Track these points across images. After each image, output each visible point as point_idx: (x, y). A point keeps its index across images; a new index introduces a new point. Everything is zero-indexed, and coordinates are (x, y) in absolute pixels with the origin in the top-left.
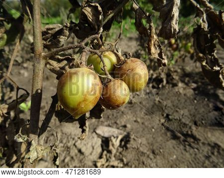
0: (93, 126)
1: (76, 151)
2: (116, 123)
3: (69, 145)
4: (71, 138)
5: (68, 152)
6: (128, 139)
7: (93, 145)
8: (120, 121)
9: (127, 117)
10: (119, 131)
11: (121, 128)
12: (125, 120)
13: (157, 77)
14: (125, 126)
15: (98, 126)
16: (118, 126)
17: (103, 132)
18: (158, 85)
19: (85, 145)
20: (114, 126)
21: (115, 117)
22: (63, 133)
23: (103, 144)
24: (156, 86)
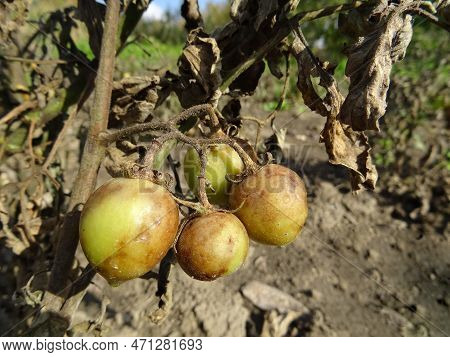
0: (243, 277)
1: (195, 325)
2: (290, 281)
3: (184, 307)
4: (190, 294)
5: (178, 323)
6: (307, 325)
7: (230, 320)
8: (300, 279)
9: (318, 272)
10: (294, 301)
11: (299, 295)
12: (312, 279)
13: (408, 193)
14: (309, 294)
15: (251, 279)
16: (294, 290)
17: (258, 296)
18: (408, 212)
19: (214, 315)
20: (286, 289)
21: (293, 269)
22: (178, 280)
23: (252, 323)
24: (402, 212)
